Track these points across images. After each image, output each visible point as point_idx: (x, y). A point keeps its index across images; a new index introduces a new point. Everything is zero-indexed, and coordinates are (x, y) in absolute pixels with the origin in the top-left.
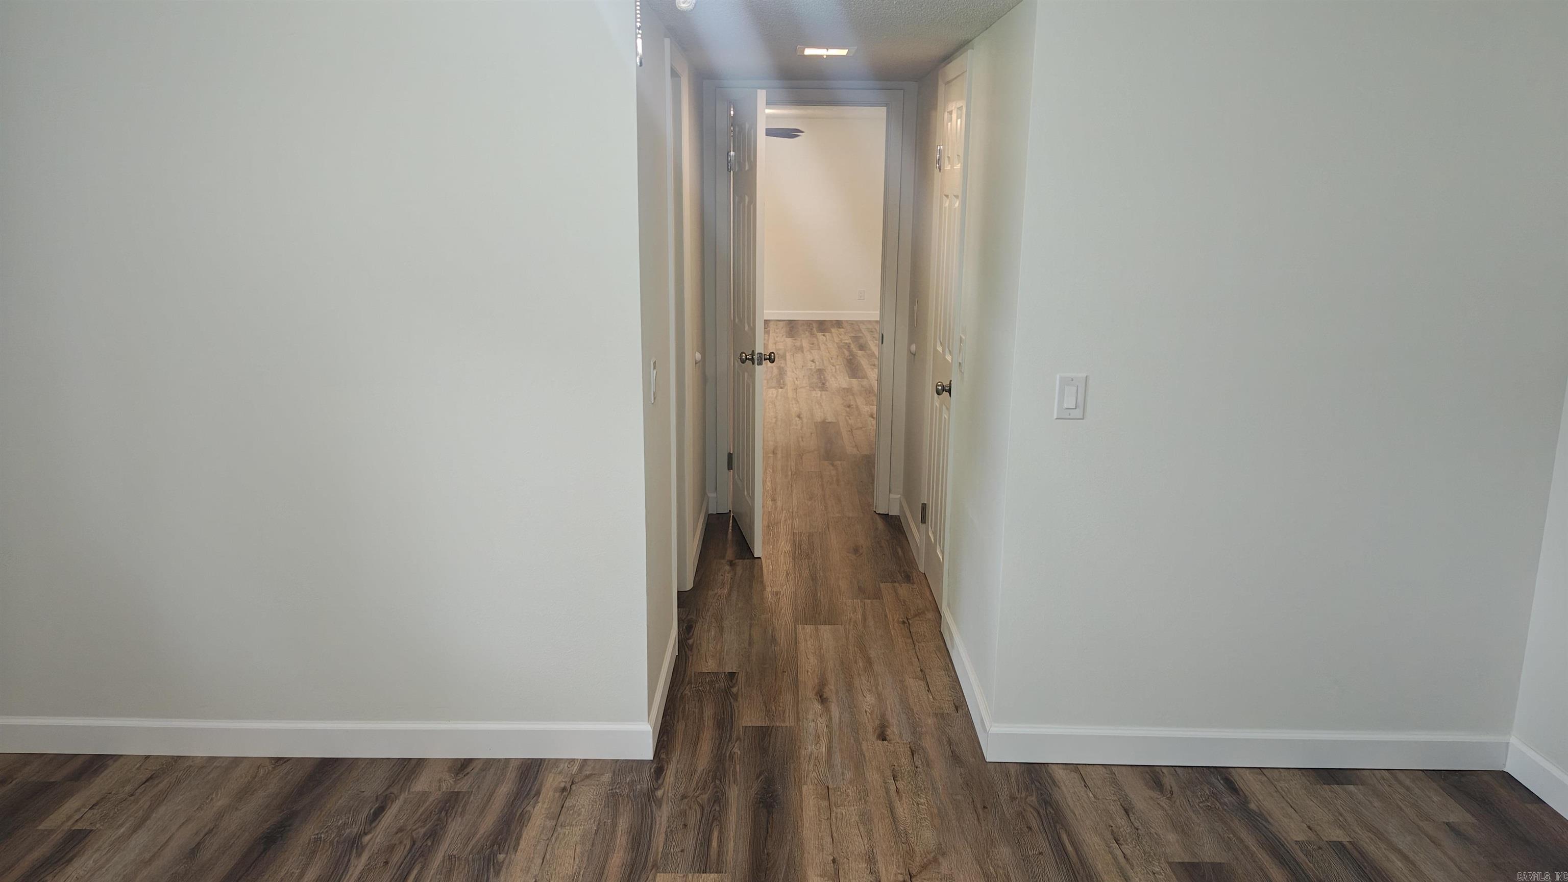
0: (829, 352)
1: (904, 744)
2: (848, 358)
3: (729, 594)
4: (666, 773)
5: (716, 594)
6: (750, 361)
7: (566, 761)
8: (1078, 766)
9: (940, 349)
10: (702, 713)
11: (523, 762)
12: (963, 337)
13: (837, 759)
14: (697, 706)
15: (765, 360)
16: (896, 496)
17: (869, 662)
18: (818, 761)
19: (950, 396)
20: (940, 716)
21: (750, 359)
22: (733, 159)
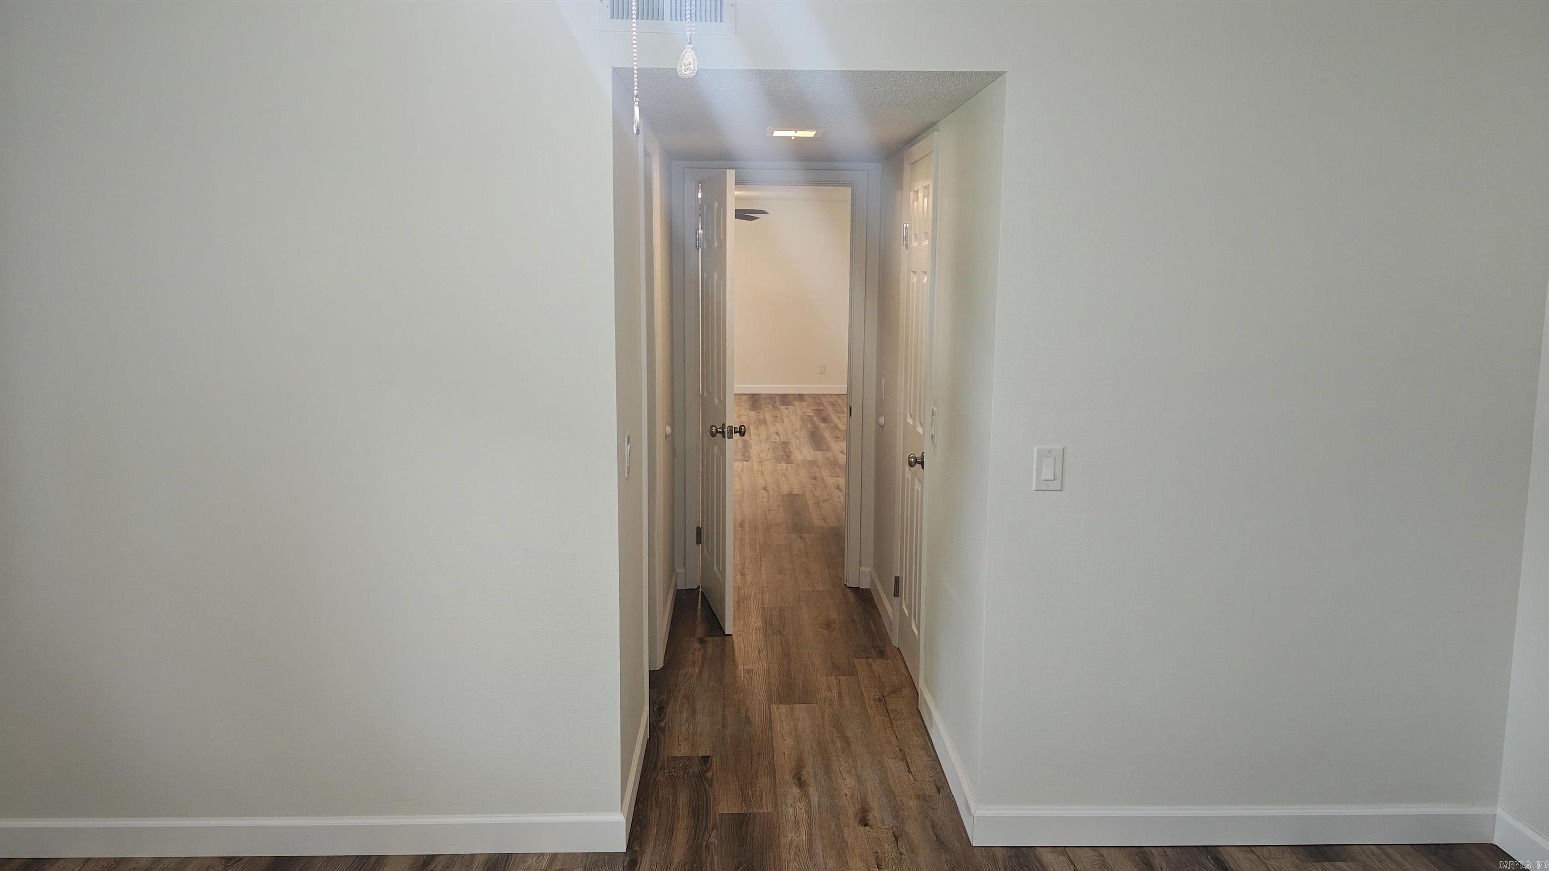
0: (792, 425)
1: (886, 829)
2: (811, 431)
3: (701, 673)
4: (640, 867)
5: (687, 673)
6: (721, 435)
7: (535, 856)
8: (1066, 849)
9: (910, 421)
10: (676, 800)
11: (488, 858)
12: (935, 409)
13: (818, 846)
14: (670, 792)
15: (735, 433)
16: (866, 569)
17: (847, 742)
18: (799, 850)
19: (923, 468)
20: (923, 798)
21: (721, 432)
22: (701, 237)
